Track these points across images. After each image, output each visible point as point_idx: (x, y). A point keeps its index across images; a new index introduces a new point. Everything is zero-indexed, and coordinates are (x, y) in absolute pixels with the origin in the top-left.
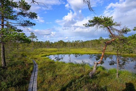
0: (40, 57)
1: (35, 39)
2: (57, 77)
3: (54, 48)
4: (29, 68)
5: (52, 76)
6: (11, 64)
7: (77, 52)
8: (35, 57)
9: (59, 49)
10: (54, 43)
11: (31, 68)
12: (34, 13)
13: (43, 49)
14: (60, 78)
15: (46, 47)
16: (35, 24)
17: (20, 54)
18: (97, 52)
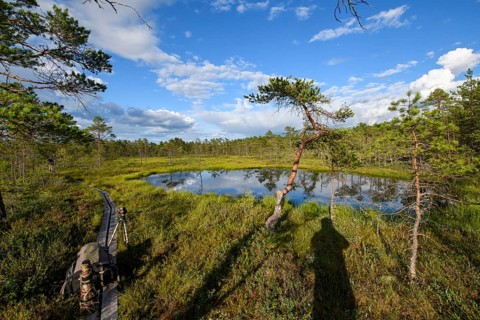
0: (123, 181)
1: (105, 133)
2: (180, 240)
3: (161, 156)
4: (88, 219)
5: (165, 240)
6: (26, 209)
7: (218, 166)
8: (107, 182)
9: (174, 160)
10: (158, 144)
11: (96, 219)
12: (100, 52)
13: (131, 160)
14: (189, 242)
15: (137, 154)
16: (103, 88)
17: (60, 175)
18: (262, 164)
